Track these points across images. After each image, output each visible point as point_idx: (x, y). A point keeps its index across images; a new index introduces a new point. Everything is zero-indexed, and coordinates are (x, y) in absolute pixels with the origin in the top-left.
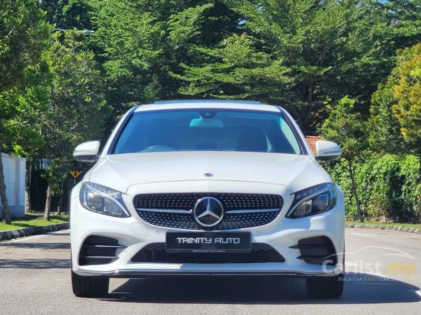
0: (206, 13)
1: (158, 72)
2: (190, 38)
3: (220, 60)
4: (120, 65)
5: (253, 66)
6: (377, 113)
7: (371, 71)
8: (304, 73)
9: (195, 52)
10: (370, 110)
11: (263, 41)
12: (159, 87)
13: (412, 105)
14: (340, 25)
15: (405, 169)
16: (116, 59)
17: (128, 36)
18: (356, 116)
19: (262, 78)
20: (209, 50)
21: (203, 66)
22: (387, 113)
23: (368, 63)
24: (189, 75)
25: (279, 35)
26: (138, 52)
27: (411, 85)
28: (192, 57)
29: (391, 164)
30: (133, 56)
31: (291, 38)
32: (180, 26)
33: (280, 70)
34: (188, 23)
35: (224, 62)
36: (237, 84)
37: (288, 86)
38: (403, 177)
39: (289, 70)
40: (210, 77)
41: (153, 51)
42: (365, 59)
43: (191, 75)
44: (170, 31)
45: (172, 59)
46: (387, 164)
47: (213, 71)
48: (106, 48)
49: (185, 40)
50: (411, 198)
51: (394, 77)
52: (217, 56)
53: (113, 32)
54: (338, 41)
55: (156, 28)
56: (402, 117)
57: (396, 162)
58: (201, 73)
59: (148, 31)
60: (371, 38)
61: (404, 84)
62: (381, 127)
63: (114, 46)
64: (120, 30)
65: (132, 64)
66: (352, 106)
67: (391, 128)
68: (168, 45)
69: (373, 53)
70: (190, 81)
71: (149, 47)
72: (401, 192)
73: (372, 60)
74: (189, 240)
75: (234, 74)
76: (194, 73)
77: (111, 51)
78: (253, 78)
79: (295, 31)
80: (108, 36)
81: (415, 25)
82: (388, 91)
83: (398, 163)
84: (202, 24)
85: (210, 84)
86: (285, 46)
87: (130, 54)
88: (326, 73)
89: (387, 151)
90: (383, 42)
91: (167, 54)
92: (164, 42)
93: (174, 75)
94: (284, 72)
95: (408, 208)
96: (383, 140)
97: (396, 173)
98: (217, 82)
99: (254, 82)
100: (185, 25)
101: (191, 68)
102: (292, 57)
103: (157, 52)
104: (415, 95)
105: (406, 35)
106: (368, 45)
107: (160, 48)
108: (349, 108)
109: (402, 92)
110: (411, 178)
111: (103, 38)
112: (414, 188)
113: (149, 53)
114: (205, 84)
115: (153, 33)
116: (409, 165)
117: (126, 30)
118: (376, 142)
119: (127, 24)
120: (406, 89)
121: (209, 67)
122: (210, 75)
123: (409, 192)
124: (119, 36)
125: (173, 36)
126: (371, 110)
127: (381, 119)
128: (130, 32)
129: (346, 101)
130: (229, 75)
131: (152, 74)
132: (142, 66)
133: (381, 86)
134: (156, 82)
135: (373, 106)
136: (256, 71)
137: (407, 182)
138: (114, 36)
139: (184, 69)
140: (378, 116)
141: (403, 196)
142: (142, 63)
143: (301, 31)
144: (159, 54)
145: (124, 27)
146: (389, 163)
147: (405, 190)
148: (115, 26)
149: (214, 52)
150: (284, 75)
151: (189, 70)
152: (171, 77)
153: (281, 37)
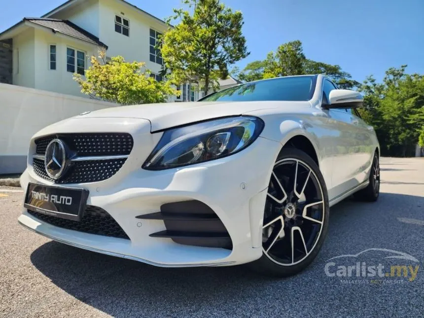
0: (416, 99)
3: (422, 113)
53: (386, 108)
55: (400, 105)
74: (37, 195)
91: (404, 112)
98: (420, 119)
121: (418, 115)
125: (405, 107)
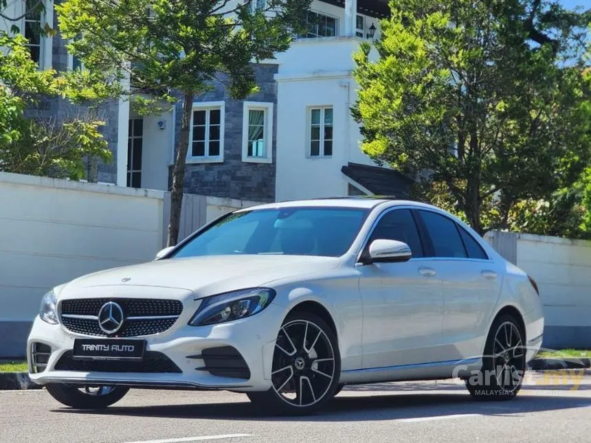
74: (91, 347)
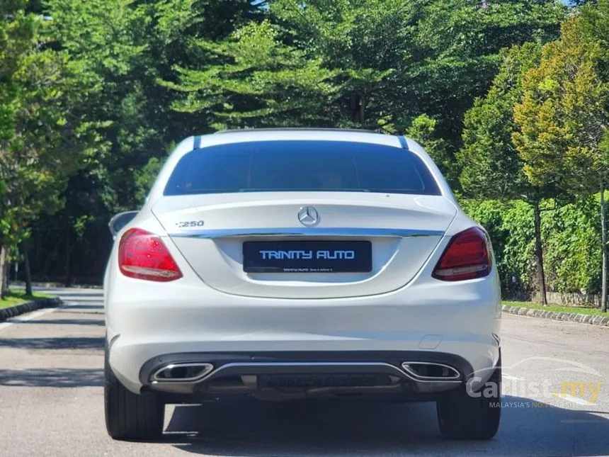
1: (141, 78)
2: (187, 28)
4: (85, 67)
5: (279, 67)
6: (474, 140)
7: (453, 77)
8: (355, 80)
9: (195, 48)
10: (462, 135)
11: (294, 32)
12: (144, 100)
13: (540, 132)
14: (406, 9)
15: (507, 222)
16: (80, 58)
17: (97, 25)
18: (437, 143)
19: (292, 87)
20: (215, 45)
21: (207, 70)
22: (488, 141)
23: (448, 66)
24: (185, 83)
25: (317, 24)
26: (112, 48)
27: (538, 103)
28: (192, 55)
29: (487, 214)
30: (104, 54)
31: (334, 27)
32: (173, 10)
33: (321, 75)
34: (185, 5)
35: (236, 64)
36: (256, 95)
37: (330, 98)
38: (506, 232)
39: (332, 74)
40: (217, 85)
41: (135, 48)
42: (443, 60)
43: (188, 83)
44: (158, 17)
45: (162, 59)
46: (482, 213)
47: (220, 76)
48: (64, 42)
49: (180, 31)
50: (517, 263)
51: (497, 87)
52: (226, 54)
54: (403, 32)
56: (526, 149)
57: (495, 211)
58: (204, 80)
59: (127, 18)
60: (452, 28)
61: (529, 101)
62: (480, 161)
63: (76, 39)
64: (86, 16)
65: (103, 65)
66: (433, 129)
67: (494, 163)
68: (156, 38)
69: (455, 50)
70: (188, 92)
71: (129, 41)
72: (503, 255)
73: (453, 61)
75: (252, 80)
76: (193, 80)
77: (71, 46)
78: (279, 86)
79: (340, 17)
80: (67, 25)
81: (515, 9)
82: (489, 108)
83: (498, 213)
84: (205, 7)
85: (217, 95)
86: (327, 39)
87: (100, 51)
88: (384, 79)
89: (487, 196)
90: (468, 34)
92: (150, 33)
93: (164, 83)
94: (325, 77)
95: (513, 278)
96: (483, 181)
97: (496, 228)
99: (281, 92)
100: (179, 9)
101: (190, 73)
102: (336, 55)
103: (140, 49)
104: (545, 119)
105: (502, 25)
106: (447, 38)
107: (144, 43)
108: (427, 131)
109: (526, 114)
110: (518, 235)
111: (60, 27)
112: (522, 249)
113: (128, 50)
114: (209, 96)
115: (134, 20)
116: (515, 215)
117: (94, 15)
118: (472, 183)
119: (97, 7)
120: (531, 108)
122: (217, 82)
123: (515, 254)
124: (84, 24)
126: (464, 136)
127: (479, 150)
128: (100, 19)
129: (424, 121)
130: (245, 81)
131: (132, 80)
132: (117, 69)
133: (478, 100)
134: (139, 92)
135: (467, 130)
136: (284, 75)
137: (511, 240)
138: (76, 24)
139: (179, 74)
140: (474, 145)
141: (506, 261)
142: (118, 65)
143: (349, 16)
144: (143, 52)
145: (92, 11)
146: (484, 212)
147: (509, 252)
148: (78, 9)
149: (221, 48)
150: (327, 81)
151: (186, 75)
152: (159, 86)
153: (320, 27)
